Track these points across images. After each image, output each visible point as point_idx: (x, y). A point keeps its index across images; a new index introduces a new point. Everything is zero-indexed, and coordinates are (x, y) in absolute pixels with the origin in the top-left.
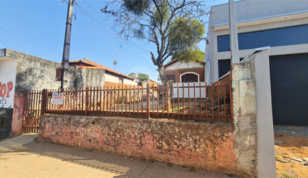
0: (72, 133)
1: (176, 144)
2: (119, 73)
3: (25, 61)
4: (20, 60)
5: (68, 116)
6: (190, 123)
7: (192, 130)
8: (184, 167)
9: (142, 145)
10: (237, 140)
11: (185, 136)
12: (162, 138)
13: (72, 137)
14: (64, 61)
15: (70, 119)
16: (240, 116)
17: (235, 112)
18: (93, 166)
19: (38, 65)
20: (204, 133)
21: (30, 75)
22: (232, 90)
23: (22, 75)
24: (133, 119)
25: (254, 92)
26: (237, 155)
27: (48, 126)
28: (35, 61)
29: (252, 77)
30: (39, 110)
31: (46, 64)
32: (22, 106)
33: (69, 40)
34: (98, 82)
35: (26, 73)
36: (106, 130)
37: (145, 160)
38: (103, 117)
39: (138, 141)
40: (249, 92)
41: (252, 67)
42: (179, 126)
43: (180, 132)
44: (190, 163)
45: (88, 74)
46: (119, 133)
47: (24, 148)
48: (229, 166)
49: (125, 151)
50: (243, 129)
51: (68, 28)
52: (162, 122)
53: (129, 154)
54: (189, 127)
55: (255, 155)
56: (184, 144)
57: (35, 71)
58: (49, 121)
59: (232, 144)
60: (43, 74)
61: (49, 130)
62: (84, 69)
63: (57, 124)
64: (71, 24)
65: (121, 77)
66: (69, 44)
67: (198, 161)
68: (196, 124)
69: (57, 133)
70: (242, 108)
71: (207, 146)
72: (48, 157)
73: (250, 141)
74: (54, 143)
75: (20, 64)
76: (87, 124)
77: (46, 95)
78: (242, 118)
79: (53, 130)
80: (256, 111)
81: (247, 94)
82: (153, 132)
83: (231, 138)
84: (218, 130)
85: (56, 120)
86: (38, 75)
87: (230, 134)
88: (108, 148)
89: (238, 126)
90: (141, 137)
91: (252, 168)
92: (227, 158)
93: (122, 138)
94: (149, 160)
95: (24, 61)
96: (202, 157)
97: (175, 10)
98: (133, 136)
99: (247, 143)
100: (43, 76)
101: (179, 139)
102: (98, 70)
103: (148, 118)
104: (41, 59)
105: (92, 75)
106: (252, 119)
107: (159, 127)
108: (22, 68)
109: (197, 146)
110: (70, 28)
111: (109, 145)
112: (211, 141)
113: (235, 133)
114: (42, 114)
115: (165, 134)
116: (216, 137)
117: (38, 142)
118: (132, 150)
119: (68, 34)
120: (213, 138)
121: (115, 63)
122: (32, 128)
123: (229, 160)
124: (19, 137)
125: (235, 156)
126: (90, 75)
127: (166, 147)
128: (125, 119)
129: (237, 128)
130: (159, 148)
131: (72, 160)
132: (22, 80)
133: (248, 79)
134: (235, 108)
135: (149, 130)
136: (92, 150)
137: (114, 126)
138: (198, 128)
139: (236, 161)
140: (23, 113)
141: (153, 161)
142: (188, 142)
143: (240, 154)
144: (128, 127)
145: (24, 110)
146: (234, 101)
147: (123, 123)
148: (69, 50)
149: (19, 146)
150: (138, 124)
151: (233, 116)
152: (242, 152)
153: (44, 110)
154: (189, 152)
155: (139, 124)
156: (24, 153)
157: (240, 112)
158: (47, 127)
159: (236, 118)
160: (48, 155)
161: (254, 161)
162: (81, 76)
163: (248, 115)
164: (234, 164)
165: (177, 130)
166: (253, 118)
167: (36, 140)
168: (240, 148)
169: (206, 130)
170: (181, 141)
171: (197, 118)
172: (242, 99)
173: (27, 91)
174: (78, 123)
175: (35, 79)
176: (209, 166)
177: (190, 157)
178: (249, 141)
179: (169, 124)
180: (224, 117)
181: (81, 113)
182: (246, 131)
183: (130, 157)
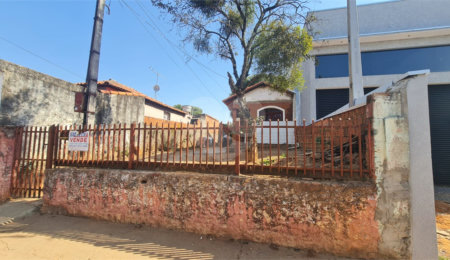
0: (106, 198)
1: (284, 215)
2: (164, 103)
3: (18, 77)
4: (8, 75)
5: (98, 171)
6: (307, 182)
7: (311, 192)
8: (297, 249)
9: (228, 216)
10: (381, 208)
11: (300, 202)
12: (261, 205)
13: (105, 205)
14: (90, 79)
15: (101, 176)
16: (385, 171)
17: (377, 165)
18: (144, 252)
19: (40, 85)
20: (330, 198)
21: (25, 100)
22: (373, 133)
23: (12, 101)
24: (212, 175)
25: (406, 136)
26: (380, 231)
27: (60, 186)
28: (35, 78)
29: (404, 114)
30: (42, 160)
31: (52, 83)
32: (11, 153)
33: (99, 46)
34: (135, 117)
35: (18, 97)
36: (167, 193)
37: (232, 240)
38: (162, 173)
39: (222, 211)
40: (399, 136)
41: (403, 100)
42: (290, 186)
43: (291, 195)
44: (307, 243)
45: (119, 103)
46: (189, 198)
47: (18, 225)
48: (367, 246)
49: (198, 226)
50: (389, 191)
51: (98, 27)
52: (263, 181)
53: (206, 231)
54: (306, 188)
55: (408, 230)
56: (297, 214)
57: (34, 95)
58: (62, 180)
59: (373, 214)
60: (47, 100)
61: (62, 194)
62: (114, 95)
63: (78, 183)
64: (102, 21)
65: (168, 110)
66: (99, 53)
67: (320, 241)
68: (315, 183)
69: (78, 198)
70: (389, 160)
71: (334, 217)
72: (68, 241)
73: (400, 209)
74: (72, 215)
75: (8, 81)
76: (134, 184)
77: (56, 135)
78: (387, 175)
79: (70, 193)
80: (409, 165)
81: (396, 139)
82: (246, 196)
83: (372, 205)
84: (351, 192)
85: (75, 176)
86: (39, 102)
87: (369, 198)
88: (169, 223)
89: (382, 187)
90: (226, 204)
91: (402, 250)
92: (365, 235)
93: (194, 205)
94: (239, 240)
95: (15, 77)
96: (326, 234)
97: (265, 11)
98: (213, 202)
99: (396, 212)
100: (47, 104)
101: (289, 207)
102: (136, 98)
103: (237, 174)
104: (43, 76)
105: (126, 105)
106: (403, 176)
107: (257, 188)
108: (12, 88)
109: (318, 218)
110: (101, 26)
111: (172, 217)
112: (340, 209)
113: (377, 197)
114: (49, 166)
115: (267, 199)
116: (348, 204)
117: (42, 214)
118: (210, 225)
119: (97, 36)
120: (343, 205)
121: (157, 89)
122: (30, 189)
123: (367, 238)
124: (6, 205)
125: (377, 231)
126: (122, 106)
127: (268, 218)
128: (200, 175)
129: (380, 189)
130: (256, 221)
131: (113, 245)
132: (12, 109)
133: (398, 117)
134: (378, 159)
135: (241, 193)
136: (141, 226)
137: (180, 187)
138: (320, 190)
139: (378, 240)
140: (14, 164)
141: (246, 241)
142: (304, 212)
143: (385, 228)
144: (206, 189)
145: (15, 159)
146: (376, 149)
147: (195, 181)
148: (98, 62)
149: (8, 221)
150: (221, 184)
151: (373, 171)
152: (388, 225)
153: (53, 160)
154: (305, 228)
155: (223, 183)
156: (20, 233)
157: (385, 164)
158: (59, 189)
159: (378, 175)
160: (67, 237)
161: (405, 238)
162: (108, 105)
163: (397, 170)
164: (375, 243)
165: (287, 193)
166: (405, 174)
167: (38, 210)
168: (384, 219)
169: (332, 193)
170: (292, 210)
171: (317, 175)
172: (389, 147)
173: (21, 127)
174: (118, 181)
175: (33, 109)
176: (336, 247)
177: (307, 234)
178: (398, 208)
179: (273, 183)
180: (359, 173)
181: (121, 166)
182: (394, 194)
183: (209, 236)
